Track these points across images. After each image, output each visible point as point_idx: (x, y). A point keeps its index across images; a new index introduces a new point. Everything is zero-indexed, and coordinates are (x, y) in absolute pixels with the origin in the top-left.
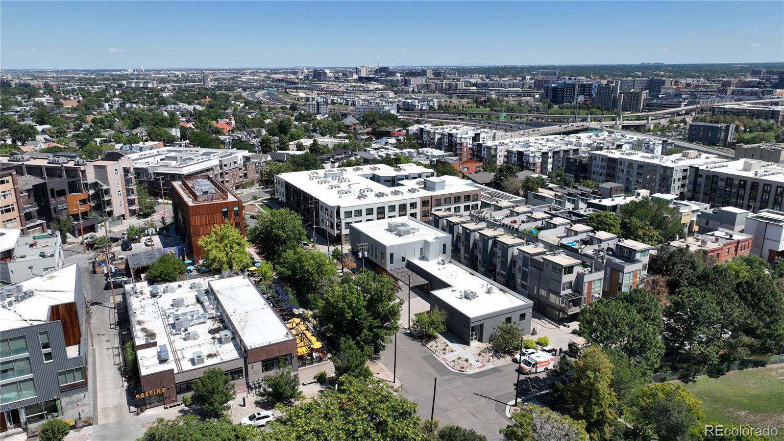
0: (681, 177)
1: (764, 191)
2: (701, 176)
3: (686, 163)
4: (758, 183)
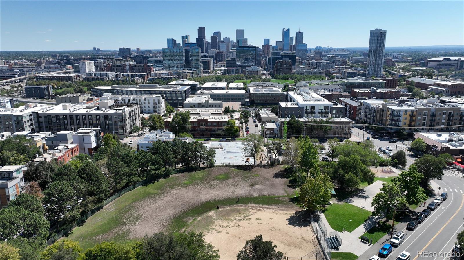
0: (29, 120)
1: (77, 119)
2: (41, 117)
3: (30, 111)
4: (73, 115)
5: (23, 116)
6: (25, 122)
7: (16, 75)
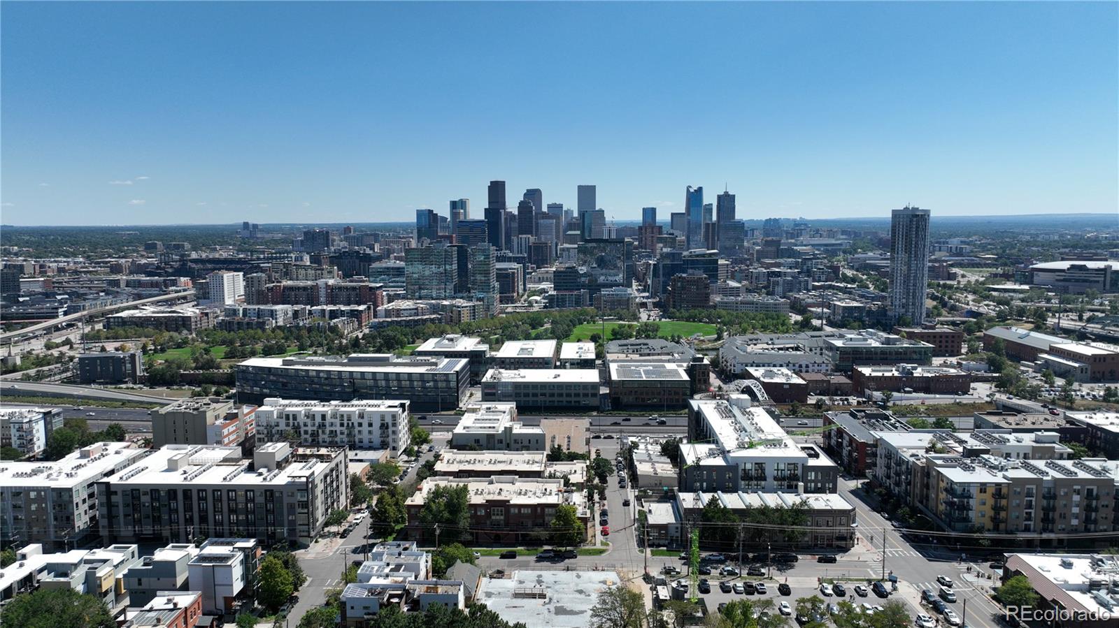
0: (86, 496)
1: (200, 499)
2: (116, 493)
4: (191, 490)
5: (74, 490)
6: (77, 504)
7: (60, 310)
